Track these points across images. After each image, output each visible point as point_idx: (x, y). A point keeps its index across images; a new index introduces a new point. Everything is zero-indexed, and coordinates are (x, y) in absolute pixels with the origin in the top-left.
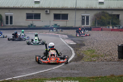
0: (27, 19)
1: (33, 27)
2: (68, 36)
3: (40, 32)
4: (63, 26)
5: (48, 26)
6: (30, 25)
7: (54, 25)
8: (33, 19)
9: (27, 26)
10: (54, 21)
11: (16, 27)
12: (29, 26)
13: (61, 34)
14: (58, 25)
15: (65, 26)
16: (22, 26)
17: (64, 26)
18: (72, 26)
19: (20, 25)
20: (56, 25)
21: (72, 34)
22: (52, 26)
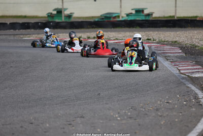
1: (63, 19)
2: (181, 48)
3: (89, 38)
4: (164, 17)
5: (115, 17)
6: (55, 12)
7: (134, 12)
11: (8, 21)
13: (157, 43)
14: (146, 12)
15: (172, 14)
16: (25, 17)
17: (167, 15)
18: (195, 15)
19: (19, 14)
20: (139, 11)
21: (196, 42)
22: (128, 15)
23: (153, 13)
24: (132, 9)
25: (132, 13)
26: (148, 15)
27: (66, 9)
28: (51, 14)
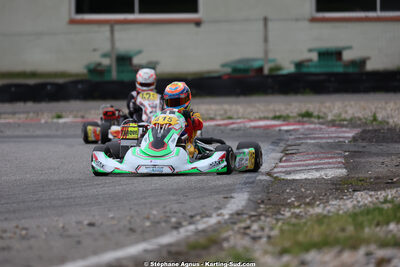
0: (79, 10)
6: (106, 62)
7: (314, 56)
8: (132, 11)
9: (77, 75)
10: (313, 20)
12: (96, 70)
14: (347, 56)
16: (34, 75)
20: (331, 55)
22: (299, 65)
23: (369, 58)
24: (310, 50)
25: (310, 60)
26: (353, 63)
27: (140, 52)
28: (99, 64)
